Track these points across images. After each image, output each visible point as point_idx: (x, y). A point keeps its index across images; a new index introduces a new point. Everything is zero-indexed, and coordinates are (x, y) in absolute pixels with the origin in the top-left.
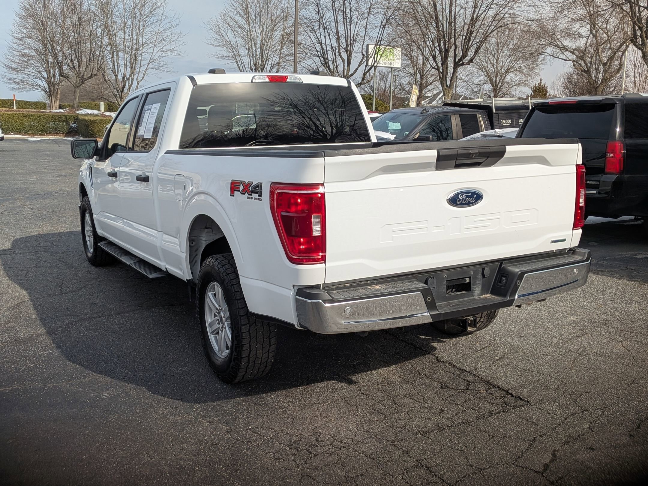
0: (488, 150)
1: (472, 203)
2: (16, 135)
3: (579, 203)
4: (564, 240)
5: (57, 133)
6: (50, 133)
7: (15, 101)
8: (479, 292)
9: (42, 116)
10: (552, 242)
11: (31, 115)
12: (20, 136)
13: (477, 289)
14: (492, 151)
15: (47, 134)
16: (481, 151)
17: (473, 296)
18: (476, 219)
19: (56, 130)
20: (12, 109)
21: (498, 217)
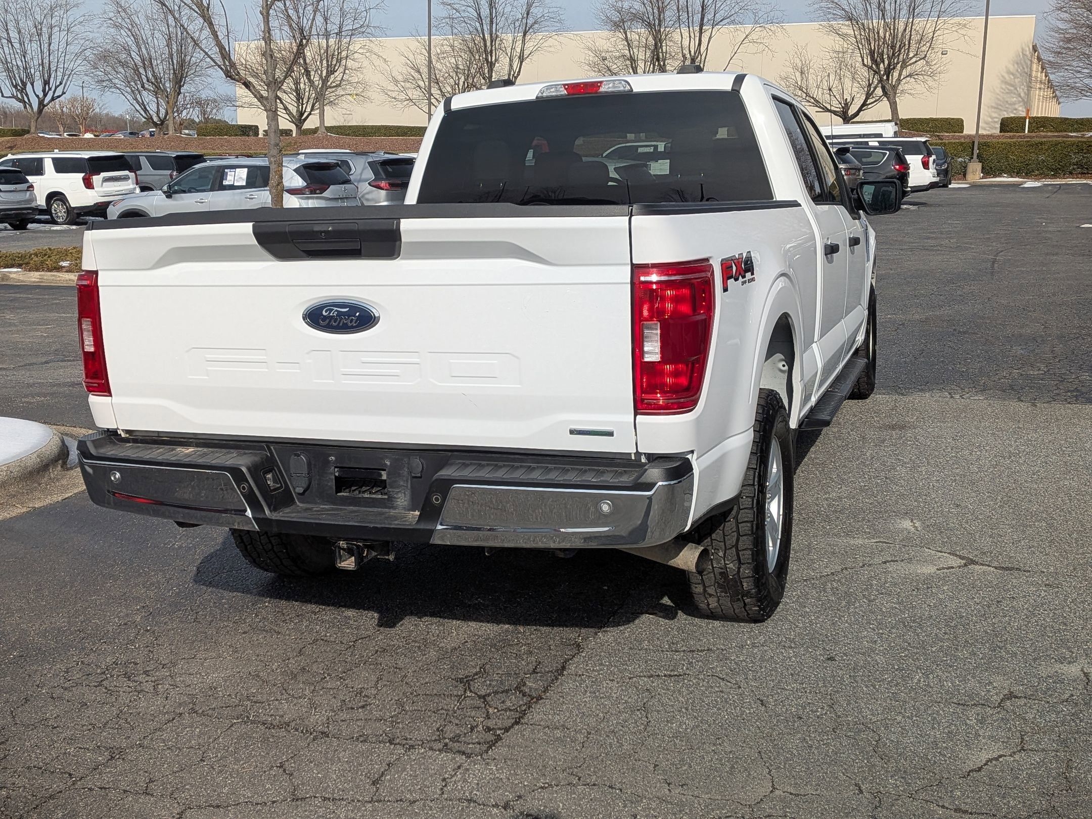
0: (356, 227)
1: (352, 327)
2: (1012, 177)
3: (642, 353)
4: (611, 434)
5: (1083, 173)
6: (1071, 173)
7: (1027, 120)
8: (406, 503)
9: (1060, 143)
10: (572, 432)
11: (1041, 143)
12: (1017, 179)
13: (400, 495)
14: (361, 228)
15: (1064, 174)
16: (342, 227)
17: (394, 508)
18: (365, 359)
19: (1082, 167)
20: (1022, 134)
21: (417, 360)
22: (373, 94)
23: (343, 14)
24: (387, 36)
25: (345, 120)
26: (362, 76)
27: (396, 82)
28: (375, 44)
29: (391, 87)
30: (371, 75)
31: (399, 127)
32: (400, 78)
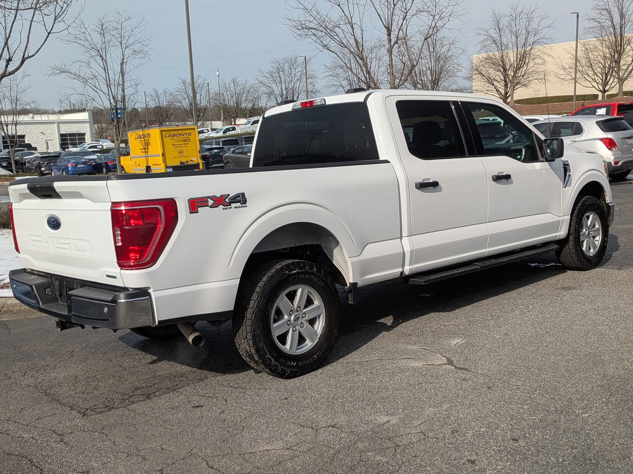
4: (115, 278)
10: (107, 276)
18: (60, 241)
21: (69, 242)
22: (550, 77)
23: (528, 32)
24: (554, 43)
25: (535, 95)
26: (544, 67)
27: (565, 69)
28: (546, 48)
29: (562, 72)
30: (551, 67)
31: (566, 96)
32: (567, 67)
